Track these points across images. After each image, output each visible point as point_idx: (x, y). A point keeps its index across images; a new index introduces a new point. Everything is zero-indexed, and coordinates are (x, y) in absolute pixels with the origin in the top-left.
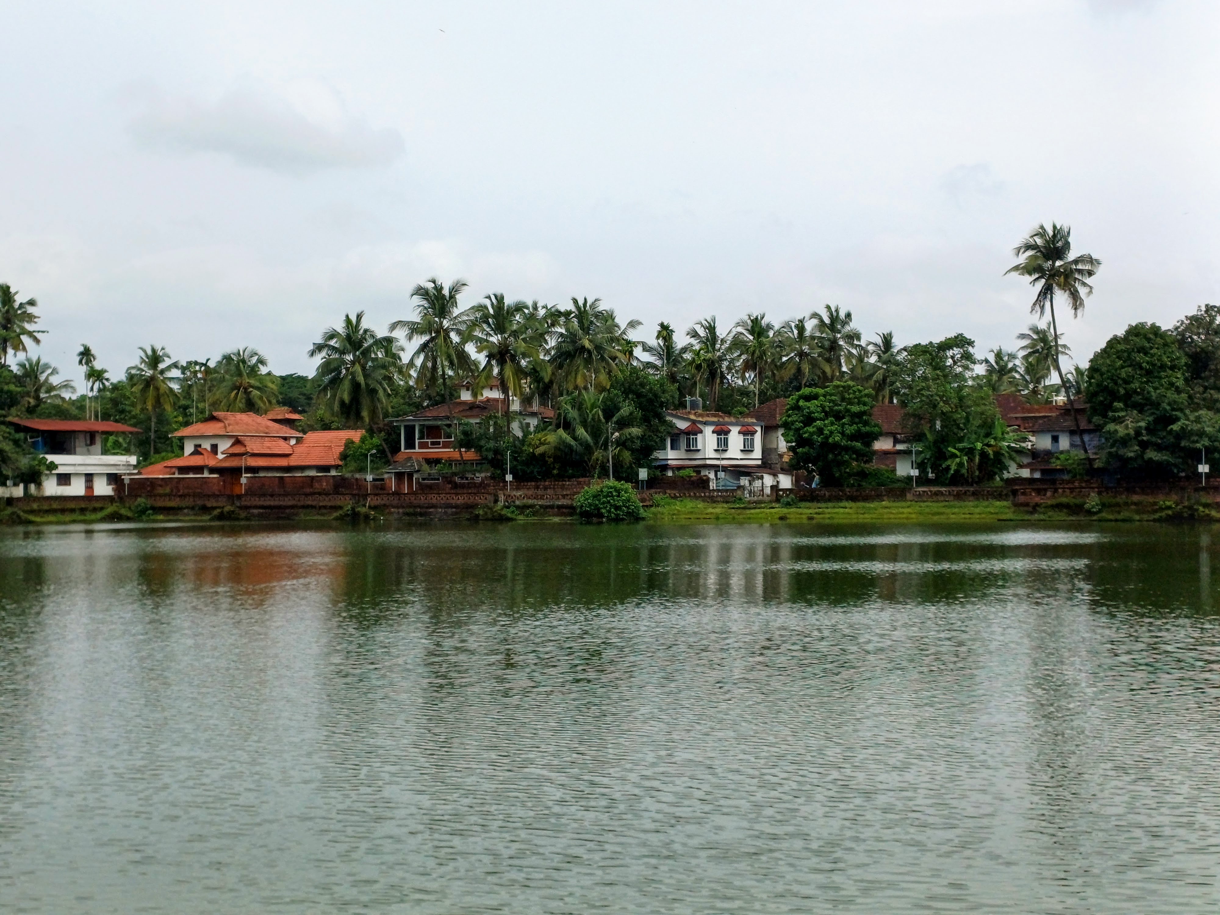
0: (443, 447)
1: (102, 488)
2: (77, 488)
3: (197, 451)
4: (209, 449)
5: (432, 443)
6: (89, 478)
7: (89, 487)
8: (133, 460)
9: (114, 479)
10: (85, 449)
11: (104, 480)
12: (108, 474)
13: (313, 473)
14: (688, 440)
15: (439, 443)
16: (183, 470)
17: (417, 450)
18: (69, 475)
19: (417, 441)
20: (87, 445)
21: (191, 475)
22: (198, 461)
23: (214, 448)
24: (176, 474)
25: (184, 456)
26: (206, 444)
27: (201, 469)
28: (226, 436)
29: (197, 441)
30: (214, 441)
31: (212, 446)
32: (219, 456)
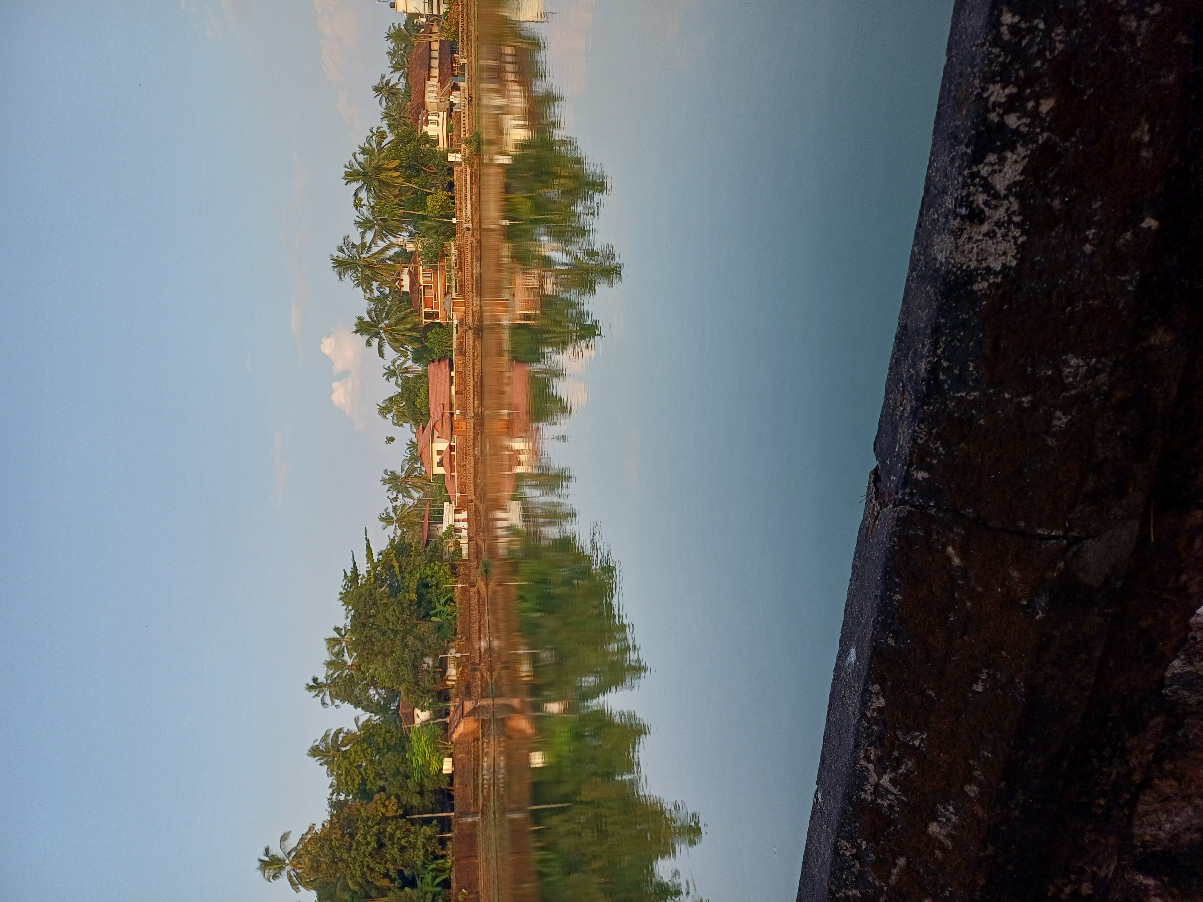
3: (440, 464)
4: (440, 456)
21: (455, 464)
22: (446, 462)
23: (439, 452)
24: (455, 474)
25: (444, 473)
26: (437, 458)
27: (451, 457)
28: (432, 442)
29: (435, 464)
30: (435, 453)
31: (438, 455)
32: (444, 450)
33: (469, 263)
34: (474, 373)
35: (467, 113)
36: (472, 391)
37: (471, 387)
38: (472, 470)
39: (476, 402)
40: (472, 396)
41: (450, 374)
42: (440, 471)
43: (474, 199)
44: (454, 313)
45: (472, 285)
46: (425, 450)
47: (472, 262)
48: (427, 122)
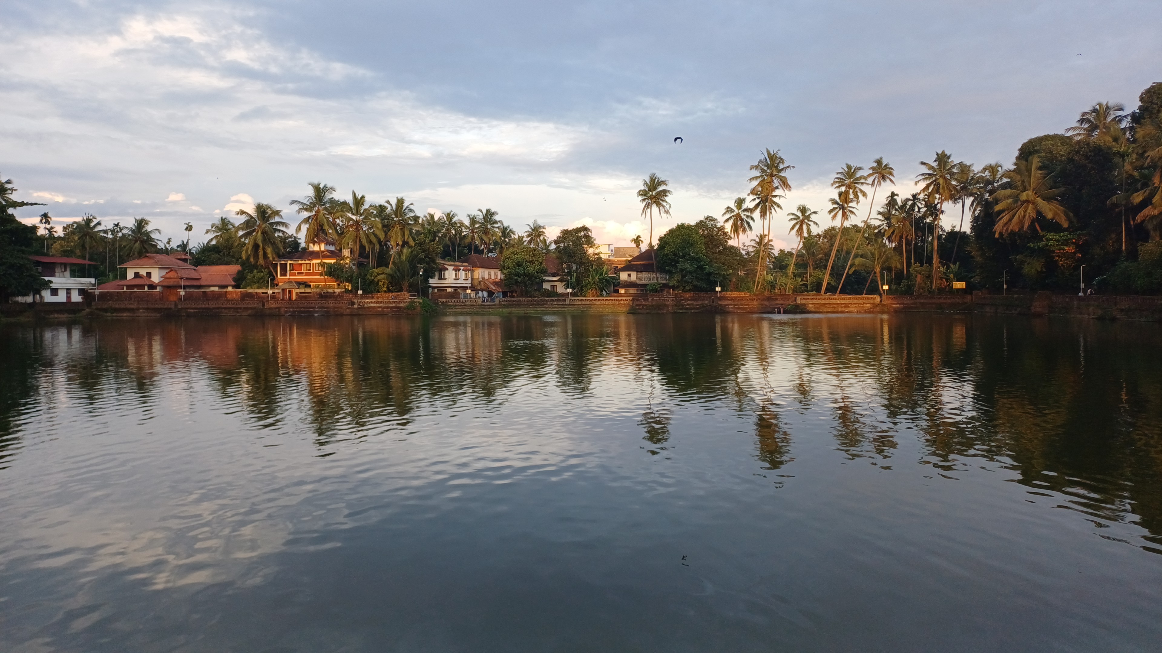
0: (305, 276)
1: (76, 298)
2: (62, 297)
3: (137, 275)
4: (145, 275)
5: (298, 273)
6: (69, 291)
7: (69, 297)
8: (93, 280)
9: (82, 292)
10: (61, 274)
11: (77, 292)
12: (79, 289)
13: (216, 289)
14: (441, 274)
15: (303, 273)
16: (129, 287)
17: (288, 277)
18: (57, 289)
19: (288, 272)
20: (62, 272)
21: (135, 290)
22: (138, 281)
23: (149, 275)
24: (125, 290)
25: (128, 279)
26: (143, 272)
27: (142, 287)
28: (159, 267)
29: (137, 270)
30: (149, 270)
31: (147, 273)
32: (152, 279)
33: (323, 305)
34: (222, 308)
35: (457, 304)
36: (203, 306)
37: (207, 306)
38: (122, 306)
39: (192, 311)
40: (199, 307)
41: (230, 286)
42: (130, 275)
43: (379, 309)
44: (280, 291)
45: (304, 308)
46: (152, 261)
47: (325, 308)
48: (457, 270)
